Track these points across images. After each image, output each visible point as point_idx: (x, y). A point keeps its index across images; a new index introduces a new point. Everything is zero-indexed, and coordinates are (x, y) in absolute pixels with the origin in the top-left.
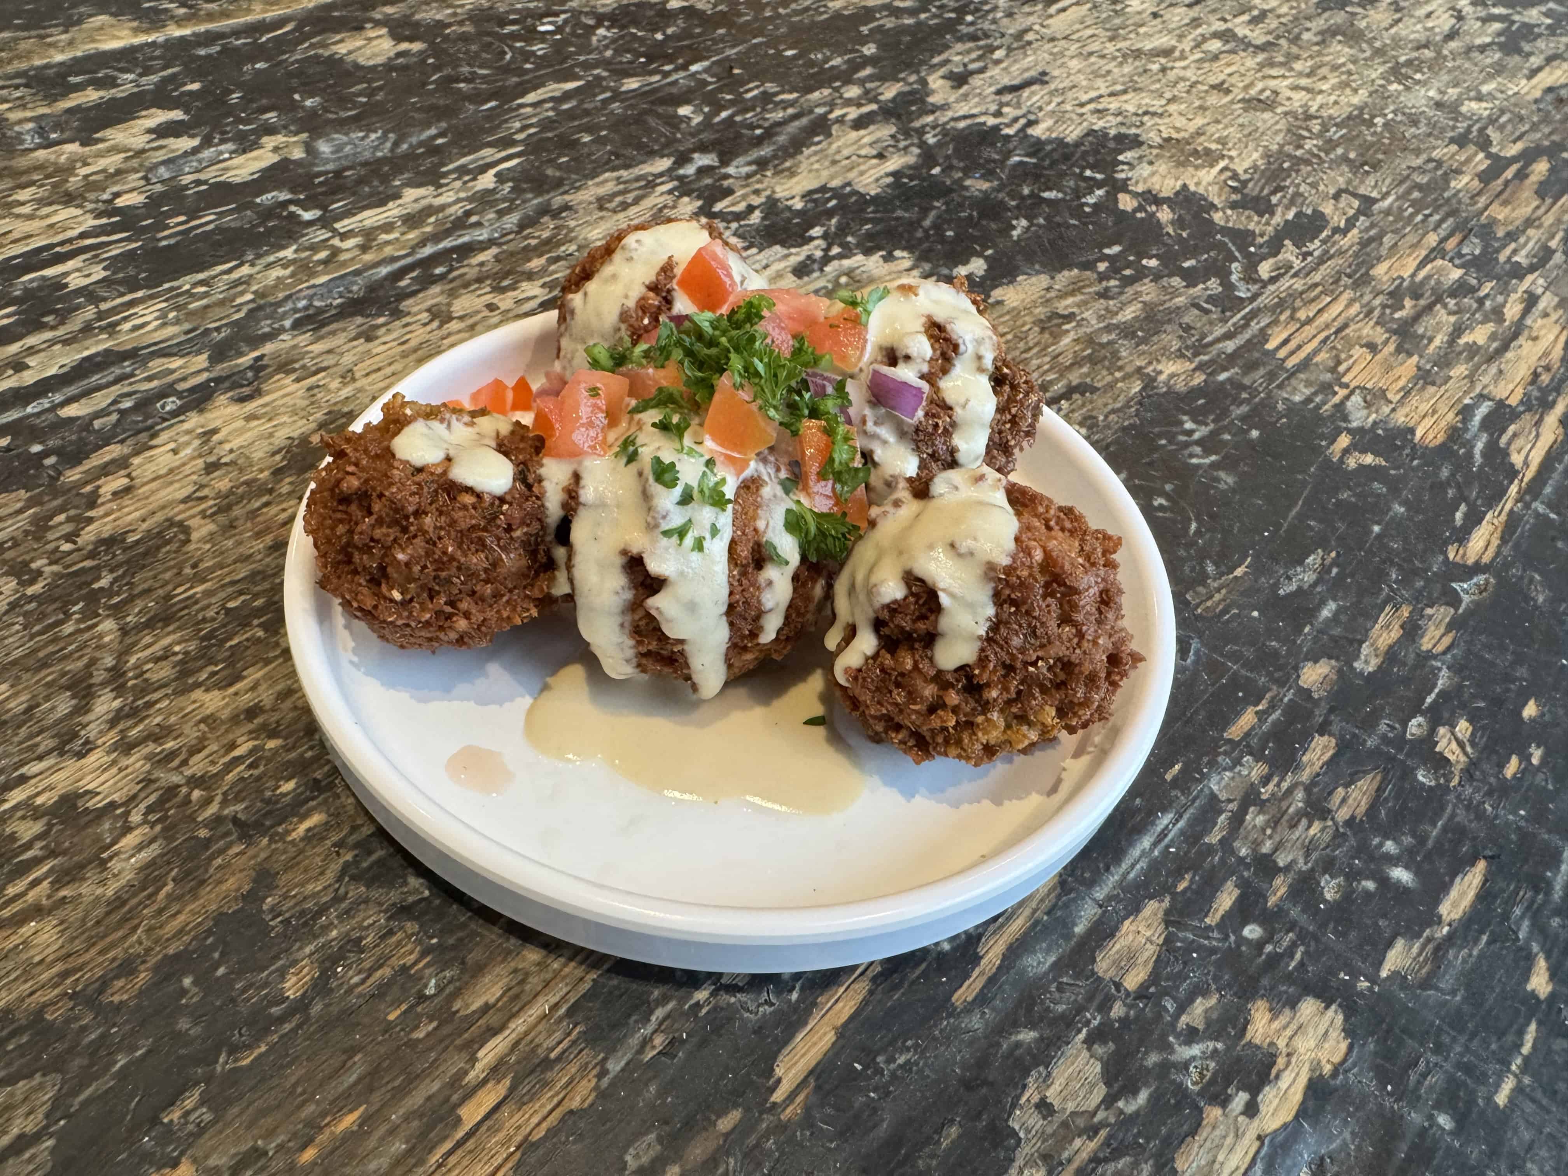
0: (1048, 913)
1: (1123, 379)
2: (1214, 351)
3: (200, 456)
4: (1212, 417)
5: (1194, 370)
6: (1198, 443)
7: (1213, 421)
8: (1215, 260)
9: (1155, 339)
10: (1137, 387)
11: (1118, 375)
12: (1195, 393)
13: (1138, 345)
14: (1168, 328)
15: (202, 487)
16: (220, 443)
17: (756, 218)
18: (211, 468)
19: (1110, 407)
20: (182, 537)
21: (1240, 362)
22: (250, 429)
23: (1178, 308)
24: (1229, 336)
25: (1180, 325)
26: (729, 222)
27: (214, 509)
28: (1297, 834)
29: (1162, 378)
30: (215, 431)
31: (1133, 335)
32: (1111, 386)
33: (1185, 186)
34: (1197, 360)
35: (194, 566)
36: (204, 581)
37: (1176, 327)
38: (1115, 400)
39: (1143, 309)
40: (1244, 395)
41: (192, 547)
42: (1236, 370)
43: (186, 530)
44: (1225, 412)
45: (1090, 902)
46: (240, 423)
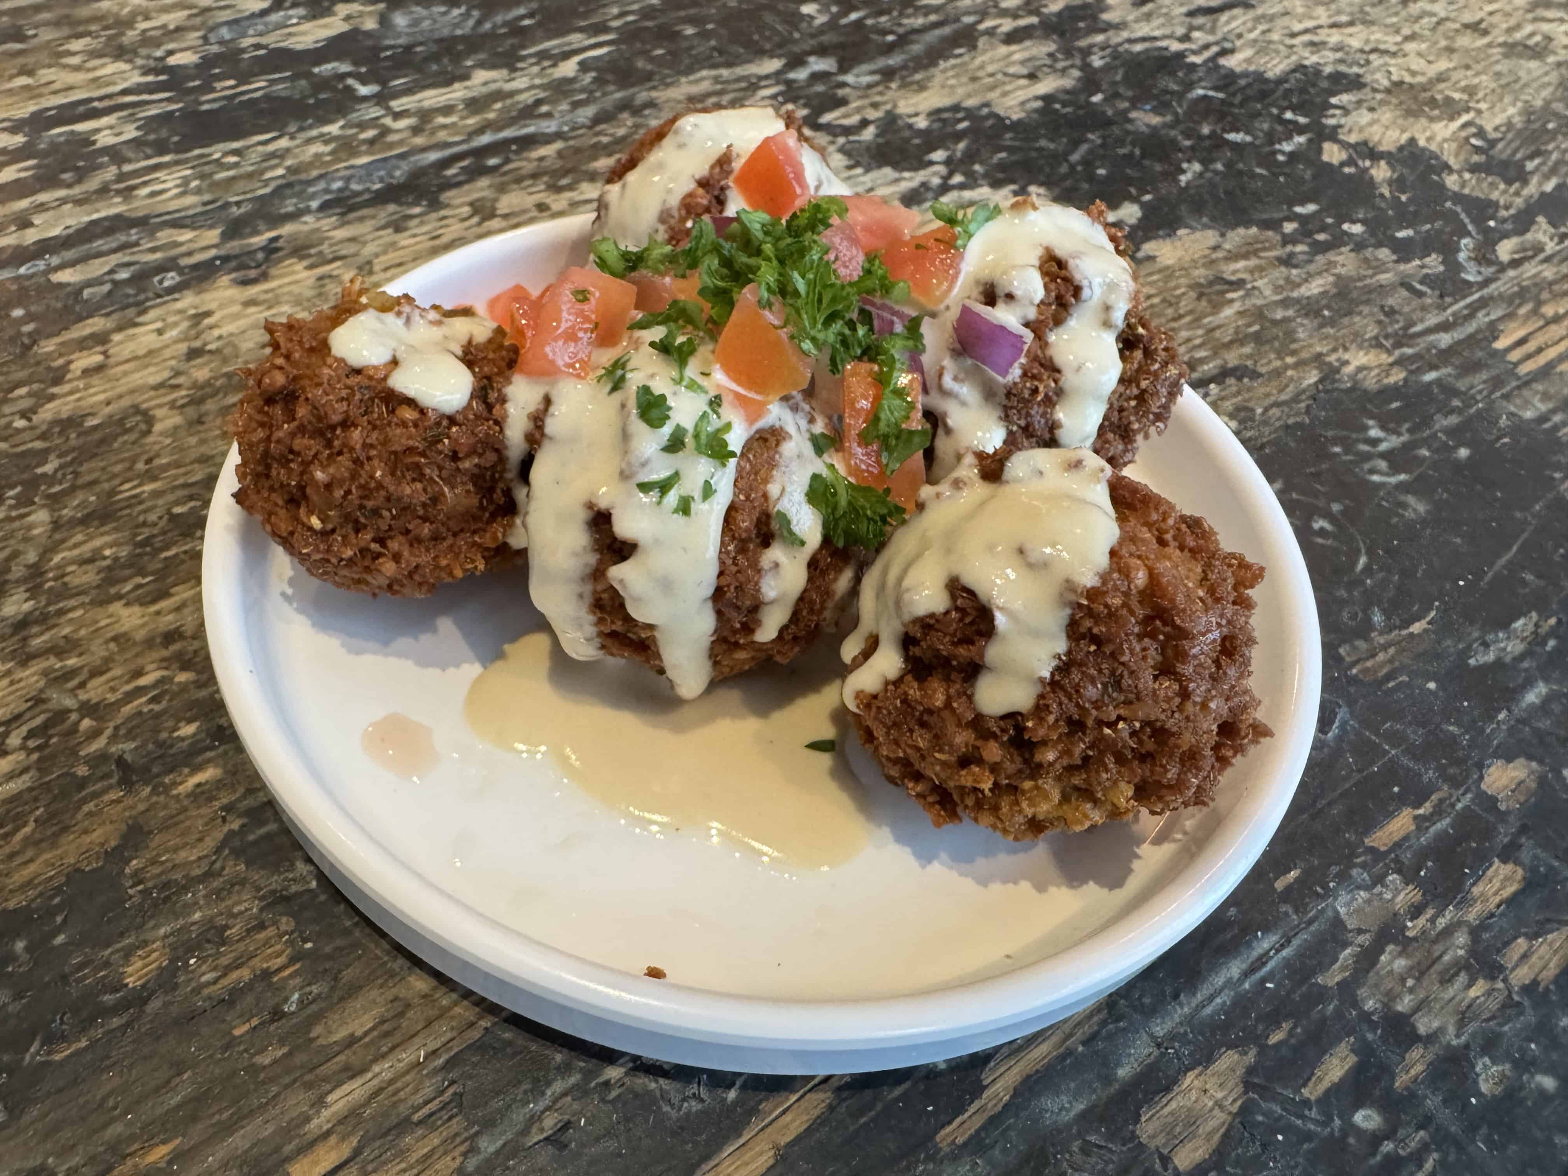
0: (1084, 1043)
1: (1296, 366)
2: (1422, 343)
3: (186, 339)
4: (1407, 426)
5: (1391, 365)
6: (1383, 456)
7: (1409, 431)
8: (1440, 232)
9: (1346, 321)
10: (1312, 377)
11: (1289, 360)
12: (1387, 393)
13: (1321, 327)
14: (1366, 310)
15: (178, 374)
16: (211, 327)
17: (869, 134)
18: (193, 354)
19: (1273, 399)
20: (143, 427)
21: (1456, 361)
22: (248, 316)
23: (1382, 286)
24: (1444, 327)
25: (1382, 307)
26: (835, 135)
27: (186, 400)
28: (1451, 992)
29: (1349, 369)
30: (208, 314)
31: (1318, 313)
32: (1278, 373)
33: (1413, 140)
34: (1397, 353)
35: (149, 461)
36: (155, 479)
37: (1376, 310)
38: (1281, 391)
39: (1335, 284)
40: (1456, 403)
41: (150, 439)
42: (1449, 370)
43: (149, 420)
44: (1426, 421)
45: (1145, 1037)
46: (238, 308)
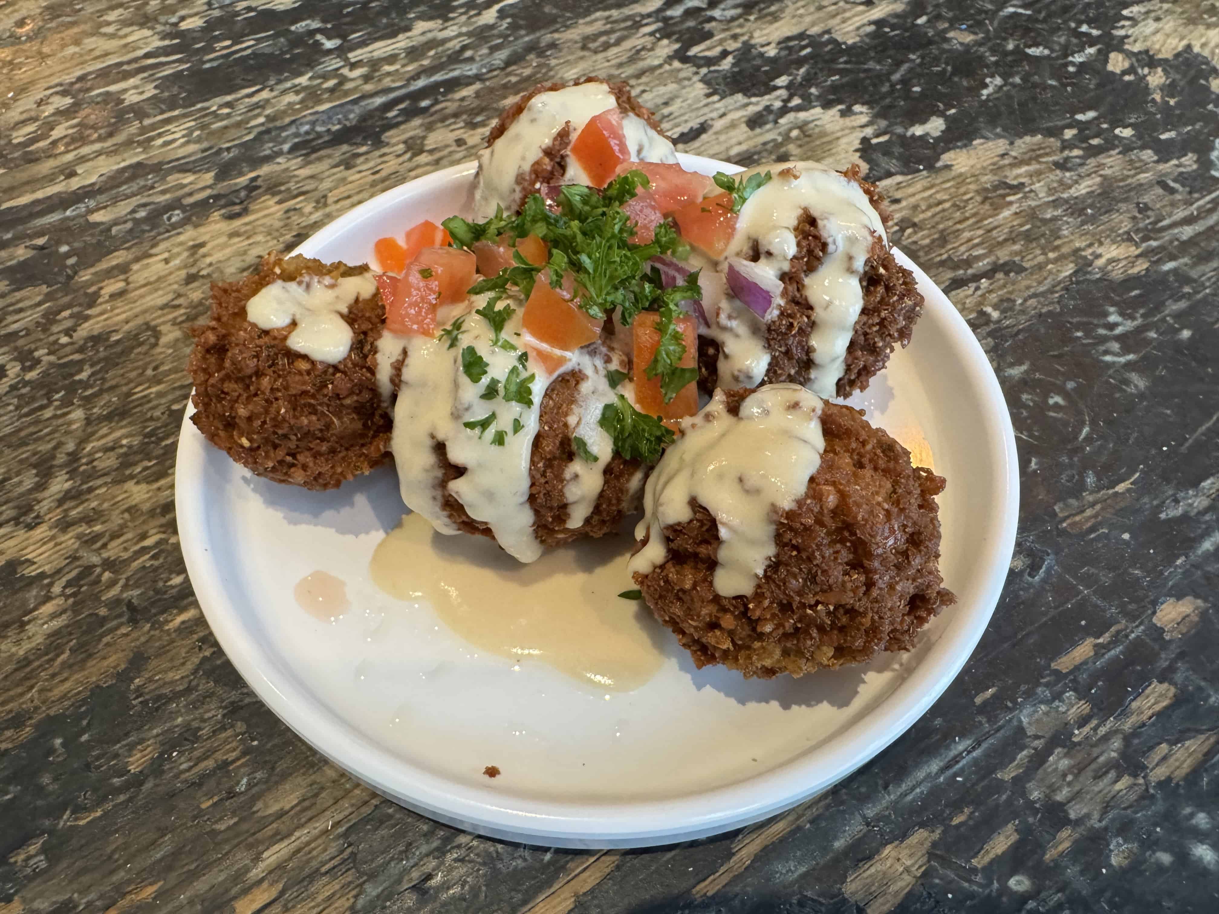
0: (811, 822)
1: (1056, 261)
2: (1167, 236)
3: (185, 267)
4: (1142, 311)
5: (1137, 257)
6: (1117, 338)
7: (1142, 316)
8: (1199, 132)
9: (1104, 218)
10: (1068, 269)
11: (1051, 255)
12: (1130, 282)
13: (1083, 223)
14: (1123, 206)
15: (179, 296)
16: (204, 256)
17: (727, 64)
18: (191, 279)
19: (1032, 290)
20: (152, 340)
21: (1194, 251)
22: (231, 245)
23: (1141, 185)
24: (1189, 221)
25: (1138, 204)
26: (699, 67)
27: (184, 318)
28: (1101, 786)
29: (1100, 262)
30: (202, 245)
31: (1081, 211)
32: (1040, 267)
33: (1189, 47)
34: (1144, 245)
35: (155, 368)
36: (159, 382)
37: (1132, 206)
38: (1040, 283)
39: (1101, 185)
40: (1187, 289)
41: (158, 350)
42: (1186, 260)
43: (157, 334)
44: (1159, 307)
46: (223, 239)
